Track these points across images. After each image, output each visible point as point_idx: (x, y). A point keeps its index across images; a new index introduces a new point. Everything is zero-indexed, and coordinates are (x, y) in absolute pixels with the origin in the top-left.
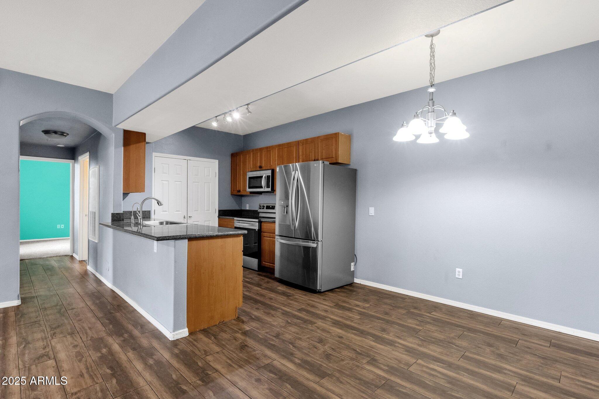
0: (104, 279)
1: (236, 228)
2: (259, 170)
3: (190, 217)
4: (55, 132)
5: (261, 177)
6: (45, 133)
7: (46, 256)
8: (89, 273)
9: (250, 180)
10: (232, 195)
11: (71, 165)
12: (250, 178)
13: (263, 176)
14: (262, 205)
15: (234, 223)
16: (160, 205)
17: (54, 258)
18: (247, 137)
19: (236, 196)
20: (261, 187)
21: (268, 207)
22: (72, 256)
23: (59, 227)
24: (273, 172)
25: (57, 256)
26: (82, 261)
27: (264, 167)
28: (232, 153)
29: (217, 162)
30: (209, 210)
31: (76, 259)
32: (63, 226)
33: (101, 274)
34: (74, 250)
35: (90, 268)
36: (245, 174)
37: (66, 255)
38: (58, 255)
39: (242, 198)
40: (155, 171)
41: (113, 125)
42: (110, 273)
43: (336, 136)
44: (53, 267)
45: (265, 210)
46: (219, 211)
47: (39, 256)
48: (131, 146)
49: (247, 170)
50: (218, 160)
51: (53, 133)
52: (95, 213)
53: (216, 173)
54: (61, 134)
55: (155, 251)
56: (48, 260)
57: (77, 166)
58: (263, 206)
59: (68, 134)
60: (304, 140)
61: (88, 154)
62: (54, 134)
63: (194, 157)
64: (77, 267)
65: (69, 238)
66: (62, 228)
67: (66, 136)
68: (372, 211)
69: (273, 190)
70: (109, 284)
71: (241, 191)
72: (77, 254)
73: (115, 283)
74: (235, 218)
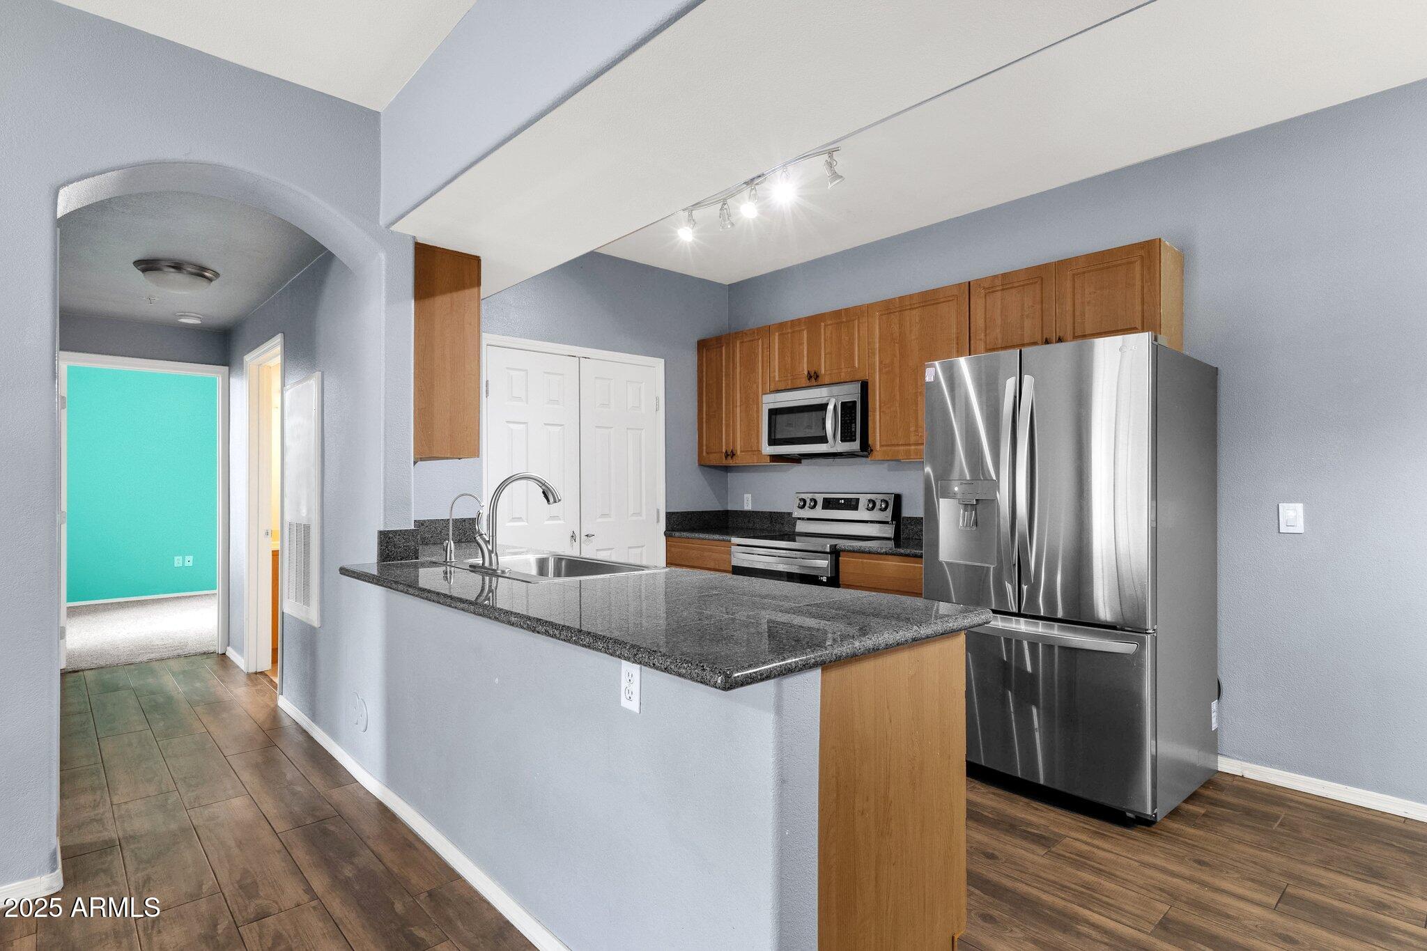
0: (350, 759)
1: (738, 571)
2: (810, 384)
3: (587, 536)
4: (178, 266)
5: (822, 407)
6: (144, 271)
7: (145, 658)
8: (286, 723)
9: (773, 417)
10: (703, 464)
11: (219, 381)
12: (773, 413)
13: (827, 405)
14: (807, 497)
15: (729, 553)
16: (551, 500)
17: (171, 663)
18: (740, 291)
19: (713, 471)
20: (823, 439)
21: (829, 504)
22: (224, 654)
23: (181, 562)
24: (865, 387)
25: (179, 656)
26: (256, 673)
27: (825, 374)
28: (703, 337)
29: (660, 363)
30: (639, 514)
31: (238, 667)
32: (191, 561)
33: (333, 733)
34: (228, 638)
35: (288, 706)
36: (751, 402)
37: (204, 653)
38: (180, 652)
39: (729, 474)
40: (487, 393)
41: (382, 222)
42: (373, 740)
43: (1148, 252)
44: (169, 699)
45: (819, 512)
46: (669, 516)
47: (123, 660)
48: (437, 298)
49: (758, 387)
50: (663, 360)
51: (173, 267)
52: (307, 528)
53: (657, 399)
54: (193, 270)
55: (633, 706)
56: (152, 672)
57: (240, 388)
58: (811, 500)
59: (217, 275)
60: (995, 277)
61: (278, 340)
62: (172, 270)
63: (597, 348)
64: (240, 695)
65: (216, 591)
66: (187, 564)
67: (210, 280)
68: (1293, 516)
69: (866, 448)
70: (370, 780)
71: (738, 453)
72: (240, 651)
73: (392, 778)
74: (735, 540)
